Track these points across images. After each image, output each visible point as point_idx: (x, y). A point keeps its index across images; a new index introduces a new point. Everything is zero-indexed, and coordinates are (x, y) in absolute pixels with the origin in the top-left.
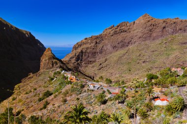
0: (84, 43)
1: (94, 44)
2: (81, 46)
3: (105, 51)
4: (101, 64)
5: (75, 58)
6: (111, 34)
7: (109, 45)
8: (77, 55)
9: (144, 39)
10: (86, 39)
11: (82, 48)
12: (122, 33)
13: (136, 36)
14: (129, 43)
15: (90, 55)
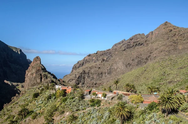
0: (87, 62)
1: (100, 62)
2: (83, 65)
3: (116, 70)
5: (74, 81)
7: (121, 63)
8: (77, 76)
9: (167, 53)
10: (89, 55)
11: (84, 67)
12: (137, 47)
13: (156, 49)
14: (147, 59)
15: (95, 77)
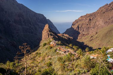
0: (80, 20)
1: (88, 20)
2: (77, 22)
3: (97, 26)
4: (92, 37)
6: (103, 12)
7: (101, 21)
10: (82, 17)
11: (78, 24)
15: (85, 30)
